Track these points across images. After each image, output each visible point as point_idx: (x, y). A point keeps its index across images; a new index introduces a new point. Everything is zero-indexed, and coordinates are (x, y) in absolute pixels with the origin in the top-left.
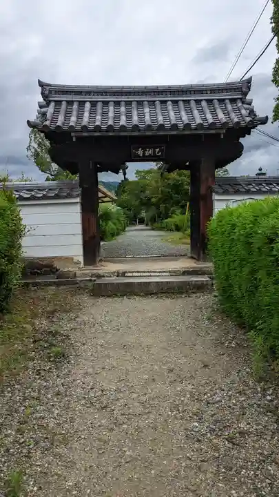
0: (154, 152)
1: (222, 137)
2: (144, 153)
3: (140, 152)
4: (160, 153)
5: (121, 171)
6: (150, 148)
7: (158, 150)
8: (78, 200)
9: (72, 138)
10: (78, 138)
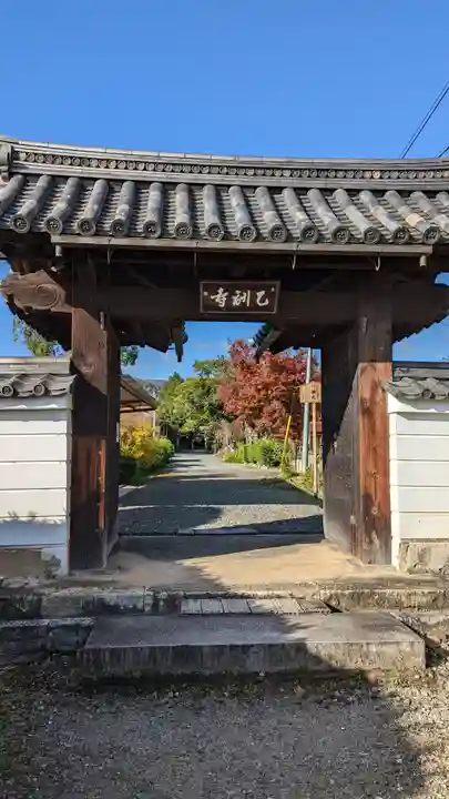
0: (254, 297)
1: (423, 262)
2: (229, 300)
3: (220, 298)
4: (267, 302)
5: (173, 345)
6: (244, 289)
7: (261, 294)
8: (65, 403)
9: (53, 246)
10: (67, 249)
